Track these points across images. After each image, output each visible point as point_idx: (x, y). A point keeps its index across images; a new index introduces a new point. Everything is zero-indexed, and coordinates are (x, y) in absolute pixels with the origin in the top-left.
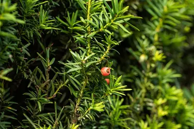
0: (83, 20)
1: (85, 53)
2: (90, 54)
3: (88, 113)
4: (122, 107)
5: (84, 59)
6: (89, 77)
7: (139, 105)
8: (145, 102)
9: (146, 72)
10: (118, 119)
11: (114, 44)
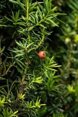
0: (23, 18)
1: (27, 42)
2: (30, 43)
3: (31, 84)
4: (55, 77)
5: (26, 47)
6: (30, 59)
7: (66, 74)
8: (70, 71)
9: (70, 50)
10: (53, 86)
11: (48, 35)
